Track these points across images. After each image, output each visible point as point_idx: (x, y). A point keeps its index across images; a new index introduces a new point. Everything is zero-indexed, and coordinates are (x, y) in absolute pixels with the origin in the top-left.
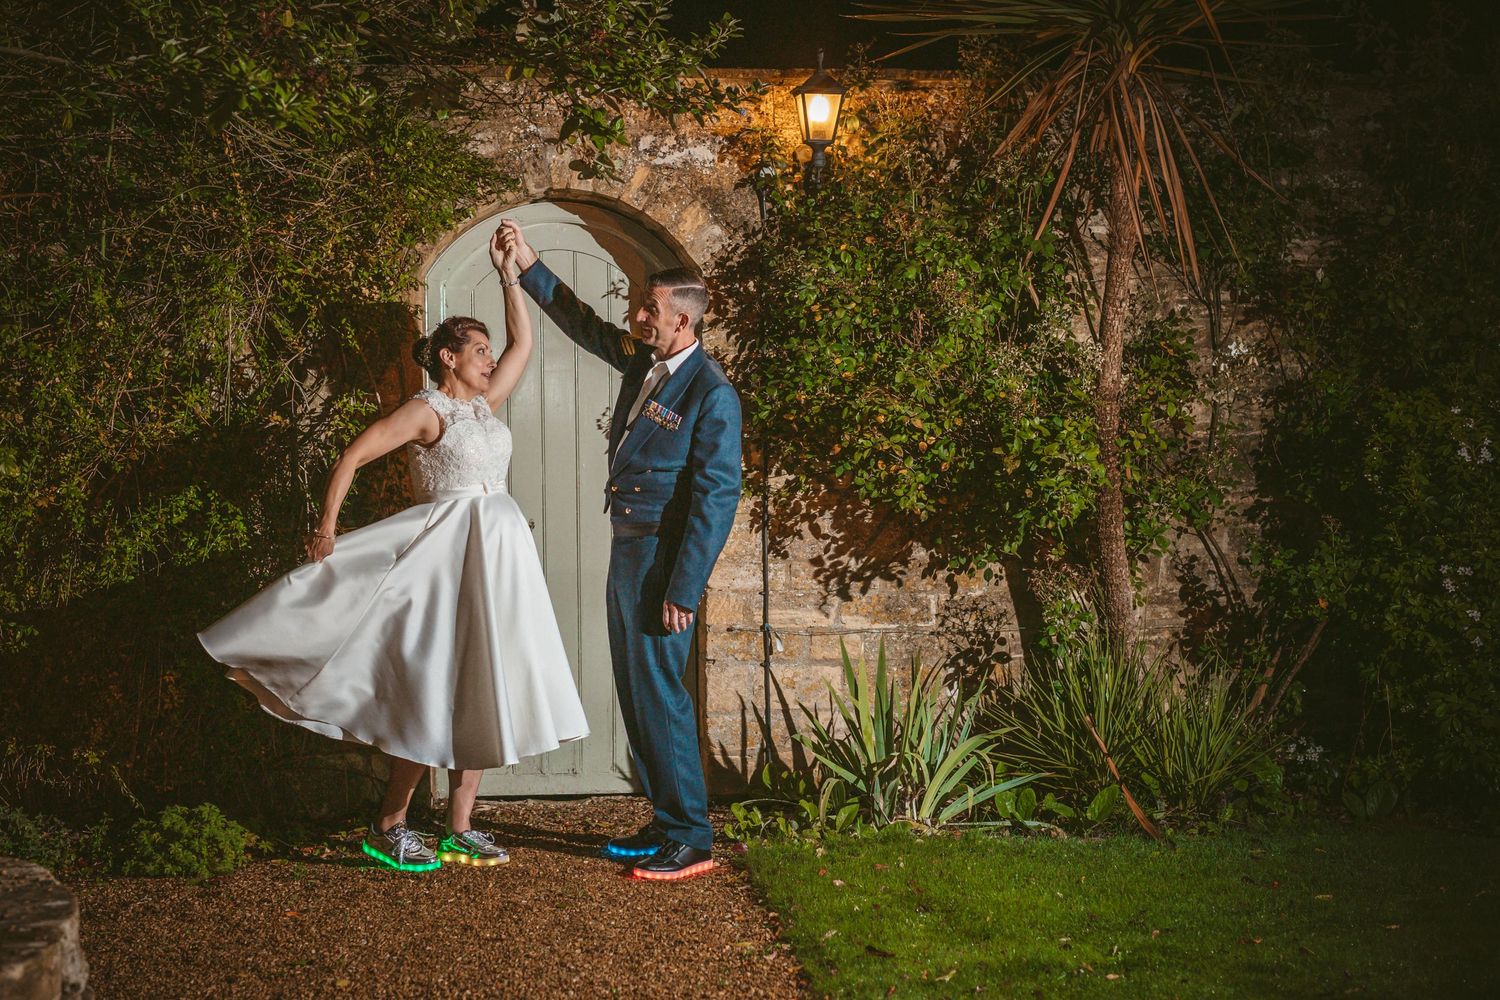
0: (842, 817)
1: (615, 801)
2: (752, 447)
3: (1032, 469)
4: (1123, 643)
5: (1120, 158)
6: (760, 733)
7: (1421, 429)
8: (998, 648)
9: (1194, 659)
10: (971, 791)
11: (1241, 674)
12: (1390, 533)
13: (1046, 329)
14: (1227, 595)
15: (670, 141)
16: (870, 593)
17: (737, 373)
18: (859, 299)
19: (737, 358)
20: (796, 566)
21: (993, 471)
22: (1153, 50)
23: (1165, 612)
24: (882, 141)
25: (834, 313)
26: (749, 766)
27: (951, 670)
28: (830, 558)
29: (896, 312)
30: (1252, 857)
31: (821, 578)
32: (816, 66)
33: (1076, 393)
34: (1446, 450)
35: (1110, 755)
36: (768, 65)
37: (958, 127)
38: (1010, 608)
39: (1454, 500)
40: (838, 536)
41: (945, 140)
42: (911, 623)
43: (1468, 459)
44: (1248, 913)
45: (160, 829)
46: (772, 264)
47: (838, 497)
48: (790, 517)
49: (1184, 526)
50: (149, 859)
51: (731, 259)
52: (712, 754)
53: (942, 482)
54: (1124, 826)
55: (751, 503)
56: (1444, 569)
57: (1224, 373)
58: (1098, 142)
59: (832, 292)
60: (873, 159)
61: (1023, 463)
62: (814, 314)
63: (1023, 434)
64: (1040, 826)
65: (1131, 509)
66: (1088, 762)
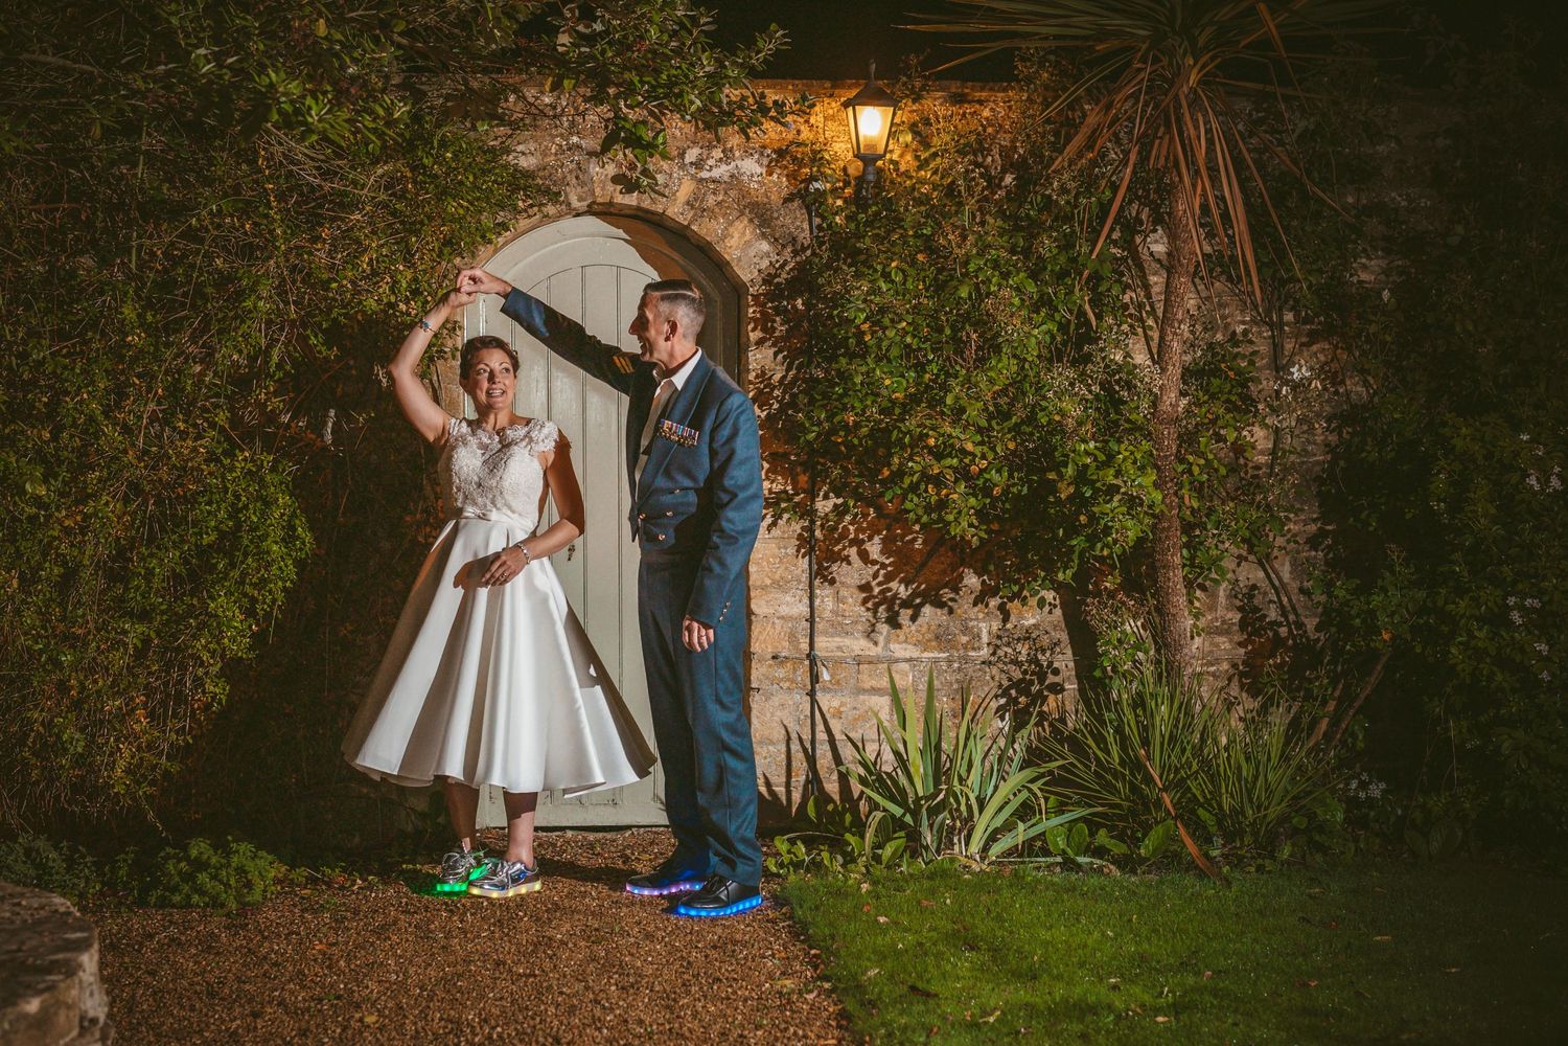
0: (887, 852)
1: (655, 833)
2: (799, 469)
3: (1087, 495)
4: (1179, 675)
5: (1180, 175)
6: (805, 764)
7: (1489, 456)
8: (1051, 679)
9: (1254, 692)
10: (1021, 826)
11: (1302, 706)
12: (1455, 563)
13: (1102, 350)
14: (1289, 625)
15: (717, 154)
16: (920, 620)
17: (784, 393)
18: (910, 318)
19: (784, 377)
20: (844, 592)
21: (1047, 497)
22: (1215, 63)
23: (1224, 643)
24: (935, 155)
25: (884, 332)
26: (793, 798)
27: (1003, 701)
28: (879, 584)
29: (948, 331)
30: (1310, 896)
31: (870, 605)
32: (867, 77)
33: (1133, 417)
34: (1515, 478)
35: (1165, 789)
37: (1014, 141)
38: (1064, 637)
39: (1523, 529)
40: (887, 562)
41: (1001, 155)
42: (961, 652)
43: (1537, 487)
44: (1304, 955)
45: (187, 859)
46: (820, 281)
47: (888, 521)
48: (838, 542)
49: (1245, 554)
50: (175, 889)
51: (779, 276)
53: (994, 508)
54: (1179, 863)
55: (797, 527)
56: (1512, 601)
57: (1286, 397)
58: (1157, 158)
59: (882, 310)
60: (926, 174)
61: (1077, 489)
62: (864, 333)
63: (1078, 458)
64: (1091, 863)
65: (1189, 536)
66: (1142, 797)
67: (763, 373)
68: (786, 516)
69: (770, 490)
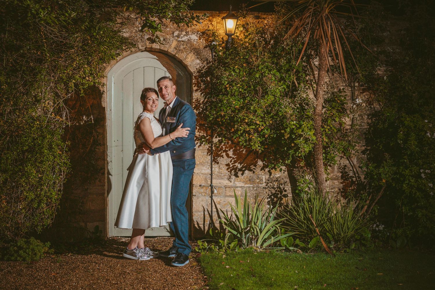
0: (232, 245)
1: (164, 238)
2: (208, 129)
3: (294, 137)
4: (322, 192)
5: (323, 40)
6: (209, 218)
7: (415, 127)
8: (284, 193)
9: (345, 197)
10: (273, 238)
11: (359, 202)
12: (405, 159)
13: (299, 94)
14: (356, 177)
15: (184, 33)
16: (244, 175)
17: (204, 106)
18: (241, 83)
19: (204, 101)
20: (221, 166)
21: (282, 138)
22: (334, 6)
23: (336, 182)
24: (250, 34)
25: (233, 88)
26: (206, 228)
27: (269, 199)
28: (232, 164)
29: (252, 87)
30: (359, 260)
31: (229, 170)
32: (229, 10)
33: (308, 114)
34: (423, 133)
35: (317, 227)
36: (215, 10)
37: (274, 30)
38: (288, 180)
39: (425, 149)
40: (235, 157)
41: (270, 35)
42: (257, 184)
43: (430, 136)
44: (355, 279)
45: (17, 246)
46: (214, 72)
47: (235, 145)
48: (220, 151)
49: (343, 156)
50: (12, 255)
51: (202, 70)
52: (194, 224)
53: (266, 141)
54: (321, 249)
55: (207, 146)
56: (422, 171)
57: (355, 108)
58: (317, 35)
59: (233, 81)
60: (247, 40)
61: (291, 136)
62: (227, 88)
63: (290, 126)
64: (294, 249)
65: (325, 150)
66: (311, 230)
67: (197, 100)
68: (204, 143)
69: (199, 135)
